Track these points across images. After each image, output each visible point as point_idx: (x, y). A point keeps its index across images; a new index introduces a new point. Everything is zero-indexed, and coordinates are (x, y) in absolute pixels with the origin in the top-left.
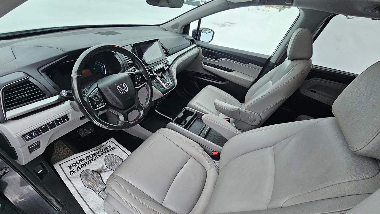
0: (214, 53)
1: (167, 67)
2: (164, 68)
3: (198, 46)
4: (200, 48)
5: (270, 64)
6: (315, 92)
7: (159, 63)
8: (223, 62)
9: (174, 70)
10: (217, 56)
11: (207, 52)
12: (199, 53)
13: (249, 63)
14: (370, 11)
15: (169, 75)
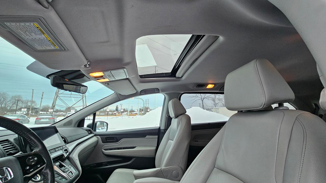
0: (113, 137)
1: (68, 154)
2: (63, 155)
3: (95, 135)
4: (98, 137)
5: (162, 131)
6: (197, 141)
7: (57, 150)
8: (123, 142)
9: (75, 156)
10: (117, 139)
11: (106, 138)
12: (97, 142)
13: (146, 136)
14: (195, 88)
15: (70, 163)
